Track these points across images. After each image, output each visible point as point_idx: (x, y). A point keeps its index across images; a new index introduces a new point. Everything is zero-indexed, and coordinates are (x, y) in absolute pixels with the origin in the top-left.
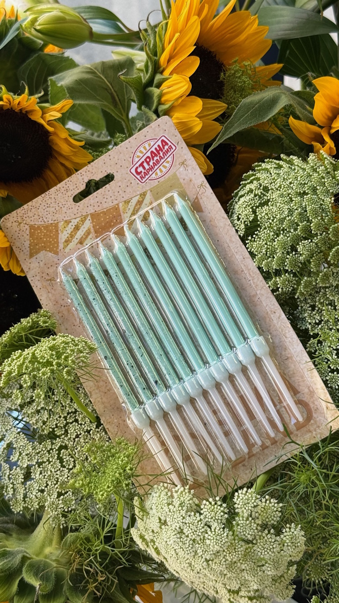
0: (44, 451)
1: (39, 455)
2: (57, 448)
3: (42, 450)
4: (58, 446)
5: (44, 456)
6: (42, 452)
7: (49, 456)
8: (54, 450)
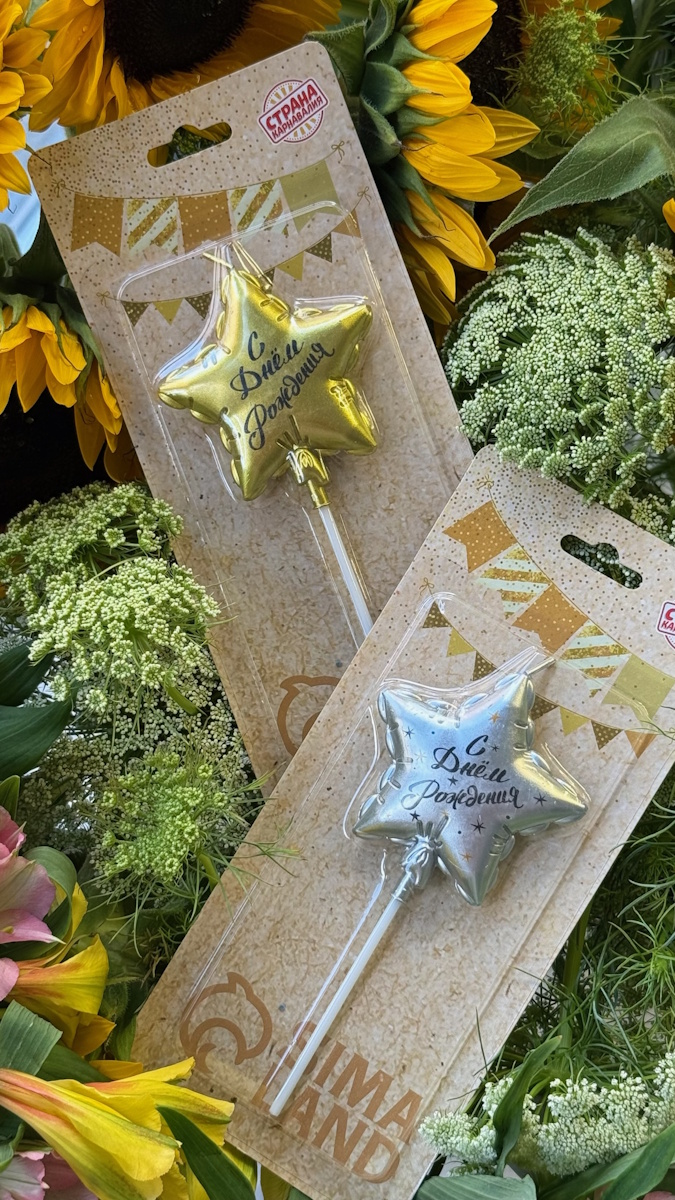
0: (95, 756)
1: (86, 762)
2: (121, 754)
3: (92, 754)
4: (123, 752)
5: (94, 765)
6: (92, 758)
7: (106, 767)
8: (116, 757)
